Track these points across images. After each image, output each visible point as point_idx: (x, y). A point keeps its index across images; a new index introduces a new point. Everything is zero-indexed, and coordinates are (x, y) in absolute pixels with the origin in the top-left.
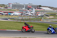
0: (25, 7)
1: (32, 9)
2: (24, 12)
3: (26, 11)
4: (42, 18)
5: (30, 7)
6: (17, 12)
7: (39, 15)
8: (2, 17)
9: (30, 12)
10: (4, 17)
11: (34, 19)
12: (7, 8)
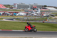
0: (30, 7)
1: (37, 9)
2: (29, 12)
3: (31, 11)
4: (47, 18)
5: (35, 8)
6: (22, 12)
7: (45, 15)
8: (7, 18)
9: (36, 12)
10: (9, 17)
11: (39, 19)
12: (12, 8)
